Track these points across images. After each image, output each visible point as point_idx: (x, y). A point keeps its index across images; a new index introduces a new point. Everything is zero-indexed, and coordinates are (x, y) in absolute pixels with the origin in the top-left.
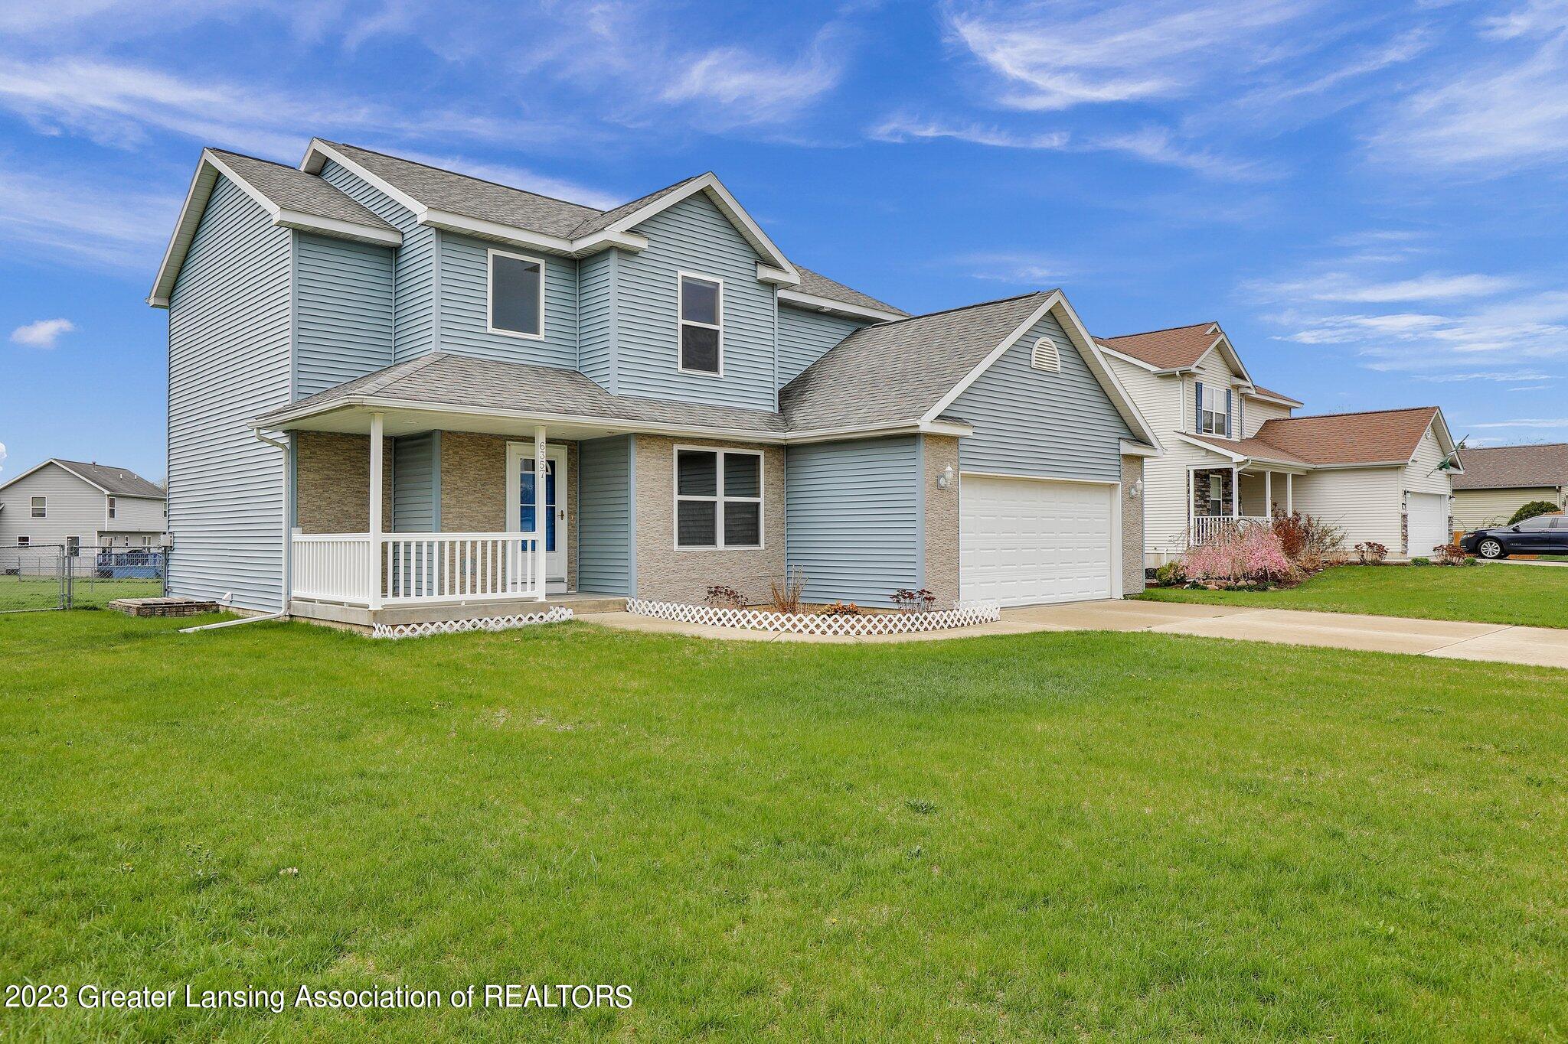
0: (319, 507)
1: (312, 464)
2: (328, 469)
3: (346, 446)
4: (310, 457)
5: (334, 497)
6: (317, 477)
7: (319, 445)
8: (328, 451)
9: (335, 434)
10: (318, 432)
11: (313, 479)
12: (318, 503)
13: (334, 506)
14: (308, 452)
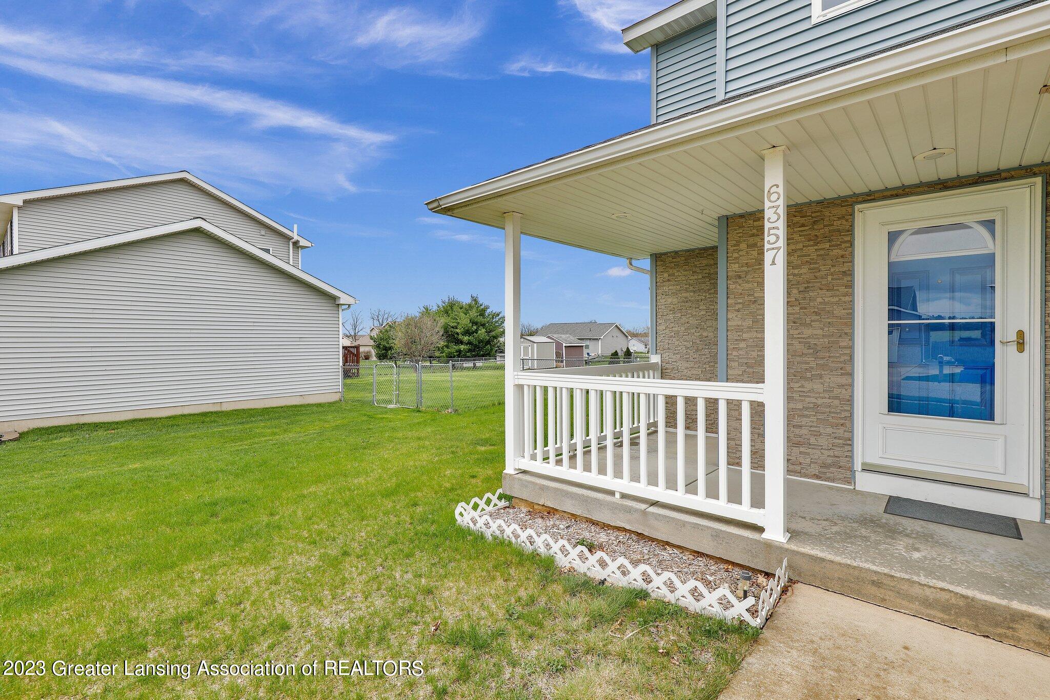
0: (677, 333)
1: (670, 287)
2: (686, 290)
3: (705, 262)
4: (669, 280)
5: (693, 321)
6: (675, 301)
7: (677, 265)
8: (686, 270)
9: (693, 250)
10: (676, 252)
11: (671, 303)
12: (676, 329)
13: (693, 331)
14: (666, 275)
